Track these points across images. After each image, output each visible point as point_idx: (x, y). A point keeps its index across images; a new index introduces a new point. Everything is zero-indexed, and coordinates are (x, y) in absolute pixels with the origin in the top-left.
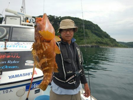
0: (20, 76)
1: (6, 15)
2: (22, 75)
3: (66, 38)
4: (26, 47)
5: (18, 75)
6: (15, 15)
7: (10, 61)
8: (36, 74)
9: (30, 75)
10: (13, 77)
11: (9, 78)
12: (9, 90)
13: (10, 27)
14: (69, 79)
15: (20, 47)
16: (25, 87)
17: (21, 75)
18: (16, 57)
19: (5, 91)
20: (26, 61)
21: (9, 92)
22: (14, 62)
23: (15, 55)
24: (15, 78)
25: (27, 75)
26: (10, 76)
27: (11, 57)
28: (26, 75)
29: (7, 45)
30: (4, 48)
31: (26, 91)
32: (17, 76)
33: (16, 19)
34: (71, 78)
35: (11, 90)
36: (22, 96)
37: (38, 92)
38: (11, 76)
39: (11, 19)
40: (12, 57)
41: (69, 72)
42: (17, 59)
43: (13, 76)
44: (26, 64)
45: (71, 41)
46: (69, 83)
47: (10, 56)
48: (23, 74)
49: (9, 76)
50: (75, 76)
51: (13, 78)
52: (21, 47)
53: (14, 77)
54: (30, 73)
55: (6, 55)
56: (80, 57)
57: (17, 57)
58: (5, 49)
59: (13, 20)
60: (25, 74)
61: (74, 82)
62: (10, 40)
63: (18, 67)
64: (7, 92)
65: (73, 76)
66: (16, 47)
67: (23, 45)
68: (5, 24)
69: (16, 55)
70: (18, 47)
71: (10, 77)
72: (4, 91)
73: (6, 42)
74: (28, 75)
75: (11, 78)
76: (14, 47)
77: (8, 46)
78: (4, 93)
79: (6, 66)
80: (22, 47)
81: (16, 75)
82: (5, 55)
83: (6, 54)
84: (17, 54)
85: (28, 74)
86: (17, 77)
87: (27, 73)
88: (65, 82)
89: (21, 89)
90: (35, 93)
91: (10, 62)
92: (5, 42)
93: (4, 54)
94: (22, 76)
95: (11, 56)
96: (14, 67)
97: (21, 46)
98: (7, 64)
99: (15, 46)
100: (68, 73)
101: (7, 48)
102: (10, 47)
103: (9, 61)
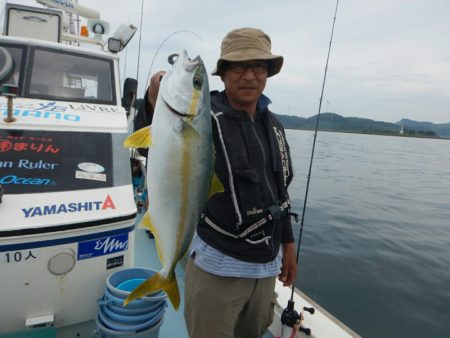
0: (58, 212)
1: (8, 4)
2: (68, 208)
3: (240, 92)
4: (78, 119)
5: (54, 207)
6: (41, 6)
7: (27, 162)
8: (113, 207)
9: (91, 209)
10: (37, 211)
11: (24, 214)
12: (25, 253)
13: (23, 47)
14: (249, 230)
15: (58, 116)
16: (75, 246)
17: (63, 208)
18: (47, 151)
19: (12, 253)
20: (80, 166)
21: (23, 257)
22: (40, 165)
23: (42, 142)
24: (43, 216)
25: (83, 209)
26: (27, 210)
27: (28, 148)
28: (80, 210)
29: (14, 108)
30: (6, 116)
31: (79, 259)
32: (49, 210)
33: (45, 21)
34: (255, 226)
35: (30, 254)
36: (65, 274)
37: (117, 266)
38: (31, 209)
39: (25, 18)
40: (32, 147)
41: (252, 210)
42: (48, 158)
43: (38, 208)
44: (79, 175)
45: (255, 104)
46: (248, 240)
47: (26, 145)
48: (70, 206)
49: (24, 210)
50: (267, 218)
51: (37, 216)
52: (62, 117)
53: (40, 214)
54: (91, 204)
55: (13, 142)
56: (285, 159)
57: (50, 151)
58: (10, 120)
59: (32, 23)
60: (77, 207)
61: (266, 239)
62: (23, 91)
63: (54, 183)
64: (18, 258)
65: (263, 221)
66: (46, 116)
67: (69, 111)
68: (7, 34)
69: (46, 145)
70: (52, 115)
71: (27, 213)
72: (8, 255)
73: (10, 98)
74: (86, 209)
75: (31, 214)
76: (38, 115)
77: (18, 112)
78: (8, 261)
79: (15, 177)
80: (66, 117)
81: (46, 208)
82: (10, 140)
83: (12, 137)
84: (50, 140)
85: (86, 207)
86: (49, 213)
87: (83, 204)
88: (236, 237)
89: (63, 253)
90: (108, 268)
91: (28, 165)
92: (7, 97)
93: (5, 138)
94: (65, 211)
95: (30, 145)
96: (39, 181)
97: (63, 114)
98: (16, 171)
99: (43, 112)
100: (249, 213)
101: (14, 117)
102: (25, 114)
103: (21, 161)
